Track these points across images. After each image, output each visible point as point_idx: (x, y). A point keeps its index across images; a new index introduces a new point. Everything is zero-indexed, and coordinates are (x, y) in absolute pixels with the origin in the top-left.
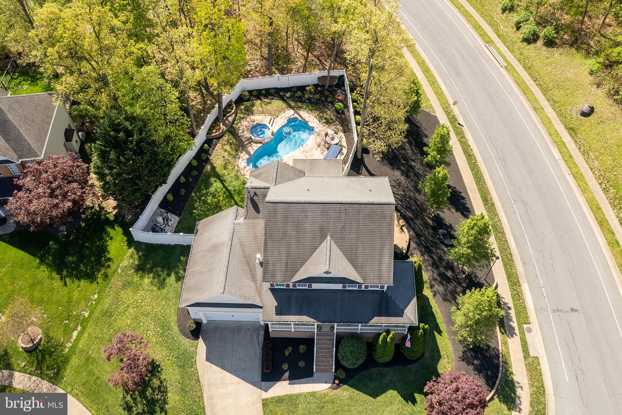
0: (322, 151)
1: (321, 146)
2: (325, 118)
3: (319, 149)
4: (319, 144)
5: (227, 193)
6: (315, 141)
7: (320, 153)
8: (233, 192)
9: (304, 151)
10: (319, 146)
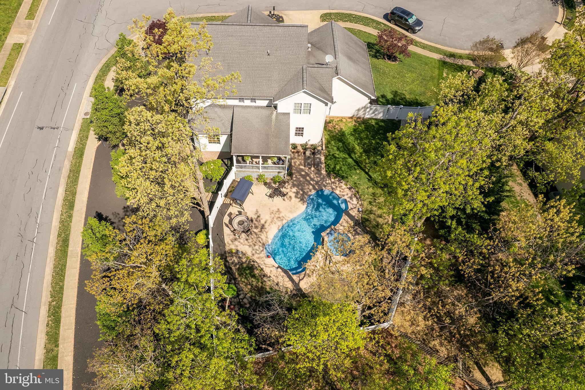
0: (259, 219)
1: (260, 227)
2: (254, 276)
3: (262, 222)
4: (263, 230)
5: (362, 166)
6: (268, 234)
7: (261, 217)
8: (356, 167)
9: (282, 220)
10: (263, 227)
